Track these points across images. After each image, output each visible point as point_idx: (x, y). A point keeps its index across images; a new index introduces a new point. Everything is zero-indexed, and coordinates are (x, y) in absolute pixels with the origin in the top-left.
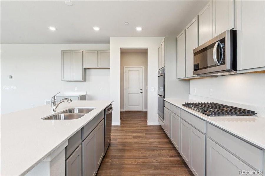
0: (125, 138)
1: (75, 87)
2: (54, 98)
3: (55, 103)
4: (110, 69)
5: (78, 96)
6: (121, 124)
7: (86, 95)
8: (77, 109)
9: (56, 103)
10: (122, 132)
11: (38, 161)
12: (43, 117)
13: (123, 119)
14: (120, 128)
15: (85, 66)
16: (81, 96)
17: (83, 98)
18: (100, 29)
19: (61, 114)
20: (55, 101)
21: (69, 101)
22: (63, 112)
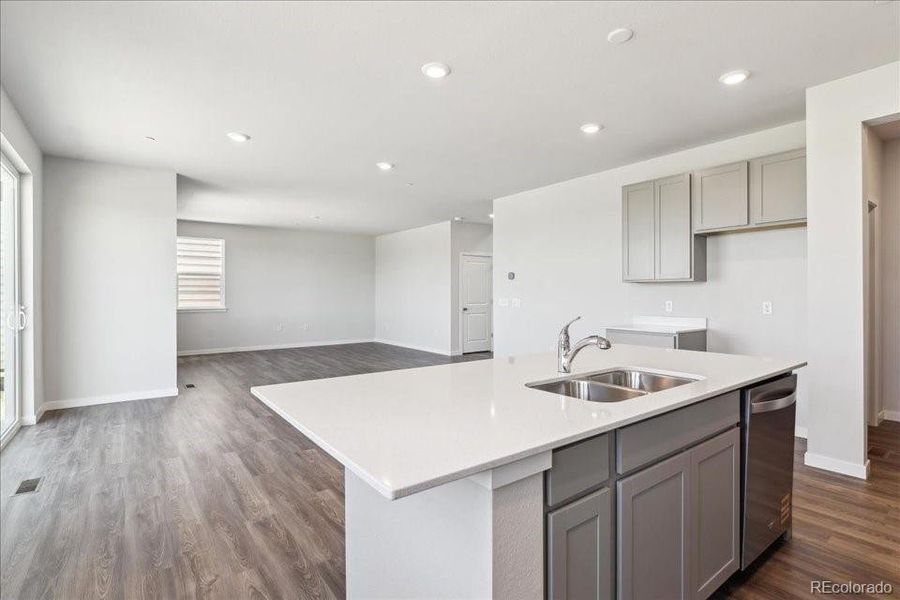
0: (879, 549)
1: (667, 302)
2: (566, 333)
3: (568, 347)
4: (804, 224)
5: (669, 334)
6: (871, 476)
7: (704, 332)
8: (638, 374)
9: (571, 346)
10: (865, 512)
11: (454, 475)
12: (530, 381)
13: (892, 456)
14: (862, 495)
15: (698, 228)
16: (681, 335)
17: (693, 341)
18: (749, 77)
19: (582, 383)
20: (568, 341)
21: (603, 346)
22: (591, 377)
